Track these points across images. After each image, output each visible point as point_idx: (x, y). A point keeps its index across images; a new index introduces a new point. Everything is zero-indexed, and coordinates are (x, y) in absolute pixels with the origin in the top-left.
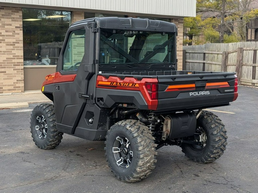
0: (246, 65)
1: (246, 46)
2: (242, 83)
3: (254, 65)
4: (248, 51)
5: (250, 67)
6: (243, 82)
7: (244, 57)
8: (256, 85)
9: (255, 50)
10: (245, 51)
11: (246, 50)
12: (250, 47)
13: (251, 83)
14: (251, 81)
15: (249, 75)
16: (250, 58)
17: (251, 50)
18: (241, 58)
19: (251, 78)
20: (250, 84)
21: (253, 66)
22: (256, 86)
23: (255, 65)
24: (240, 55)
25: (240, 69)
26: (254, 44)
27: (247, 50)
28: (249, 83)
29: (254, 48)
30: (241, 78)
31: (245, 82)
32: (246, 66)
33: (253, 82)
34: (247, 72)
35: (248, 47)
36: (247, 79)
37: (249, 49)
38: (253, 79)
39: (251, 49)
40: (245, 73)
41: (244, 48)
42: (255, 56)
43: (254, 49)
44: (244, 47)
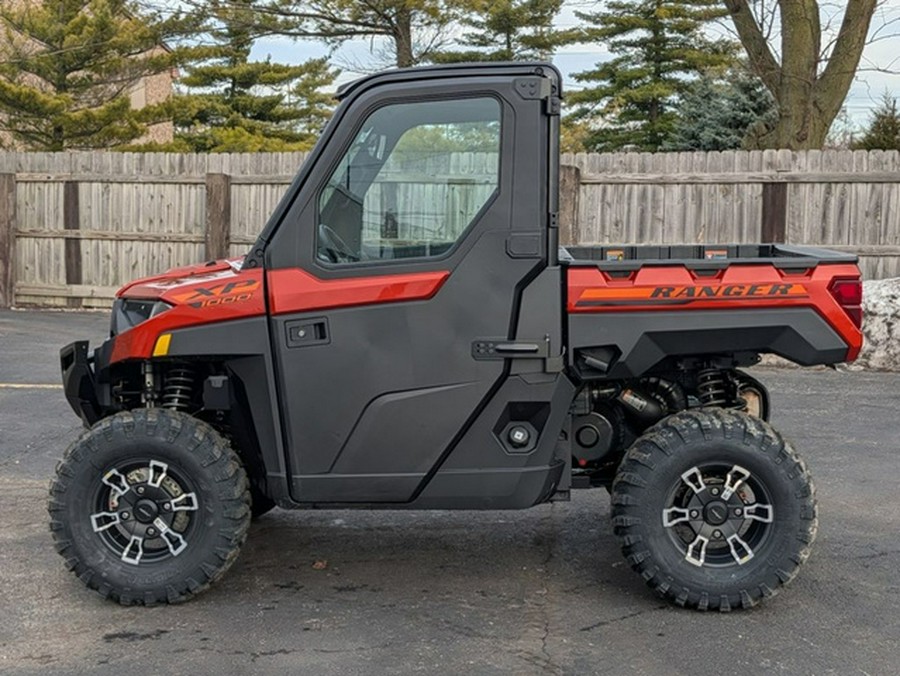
0: (34, 235)
1: (28, 169)
2: (22, 300)
3: (71, 234)
4: (37, 184)
5: (52, 240)
6: (26, 295)
7: (23, 207)
8: (85, 302)
9: (72, 182)
10: (23, 184)
11: (26, 182)
12: (47, 172)
13: (63, 297)
14: (65, 290)
15: (52, 269)
16: (51, 208)
17: (54, 182)
18: (11, 213)
19: (63, 279)
20: (61, 302)
21: (68, 240)
22: (86, 307)
23: (78, 234)
24: (8, 200)
25: (12, 249)
26: (64, 161)
27: (35, 182)
28: (54, 297)
29: (66, 175)
30: (16, 280)
31: (35, 296)
32: (33, 239)
33: (74, 295)
34: (41, 259)
35: (37, 170)
36: (46, 285)
37: (45, 179)
38: (69, 281)
39: (52, 178)
40: (33, 262)
41: (18, 175)
42: (72, 204)
43: (65, 179)
44: (18, 172)
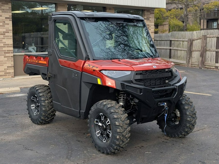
0: (209, 50)
2: (206, 67)
5: (213, 52)
6: (207, 65)
7: (208, 43)
9: (218, 37)
10: (208, 38)
11: (209, 37)
12: (213, 35)
13: (214, 66)
14: (215, 64)
15: (213, 59)
16: (214, 44)
17: (214, 37)
18: (205, 45)
19: (215, 62)
20: (214, 67)
21: (216, 52)
23: (218, 50)
24: (204, 42)
25: (204, 54)
26: (217, 32)
27: (211, 37)
28: (212, 66)
30: (205, 62)
31: (209, 66)
32: (209, 52)
33: (216, 66)
34: (211, 56)
35: (211, 34)
36: (211, 63)
37: (212, 36)
39: (214, 36)
40: (209, 57)
41: (207, 36)
42: (218, 43)
43: (216, 36)
44: (208, 35)
